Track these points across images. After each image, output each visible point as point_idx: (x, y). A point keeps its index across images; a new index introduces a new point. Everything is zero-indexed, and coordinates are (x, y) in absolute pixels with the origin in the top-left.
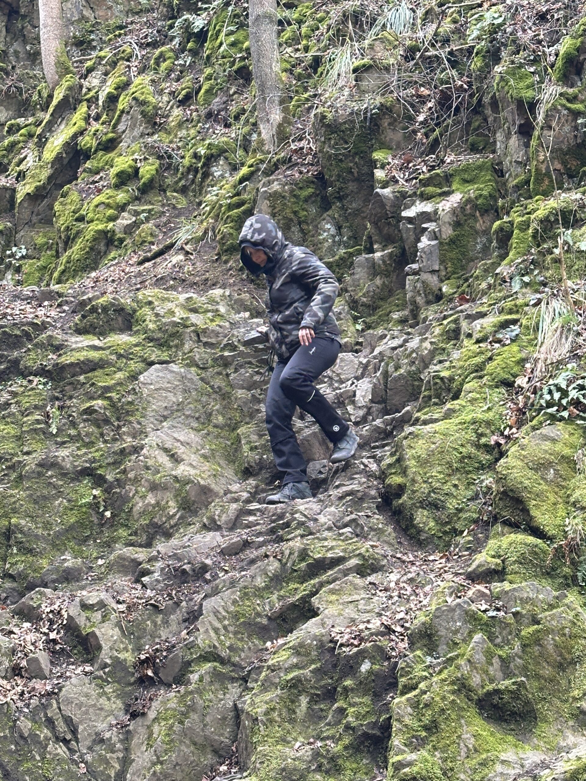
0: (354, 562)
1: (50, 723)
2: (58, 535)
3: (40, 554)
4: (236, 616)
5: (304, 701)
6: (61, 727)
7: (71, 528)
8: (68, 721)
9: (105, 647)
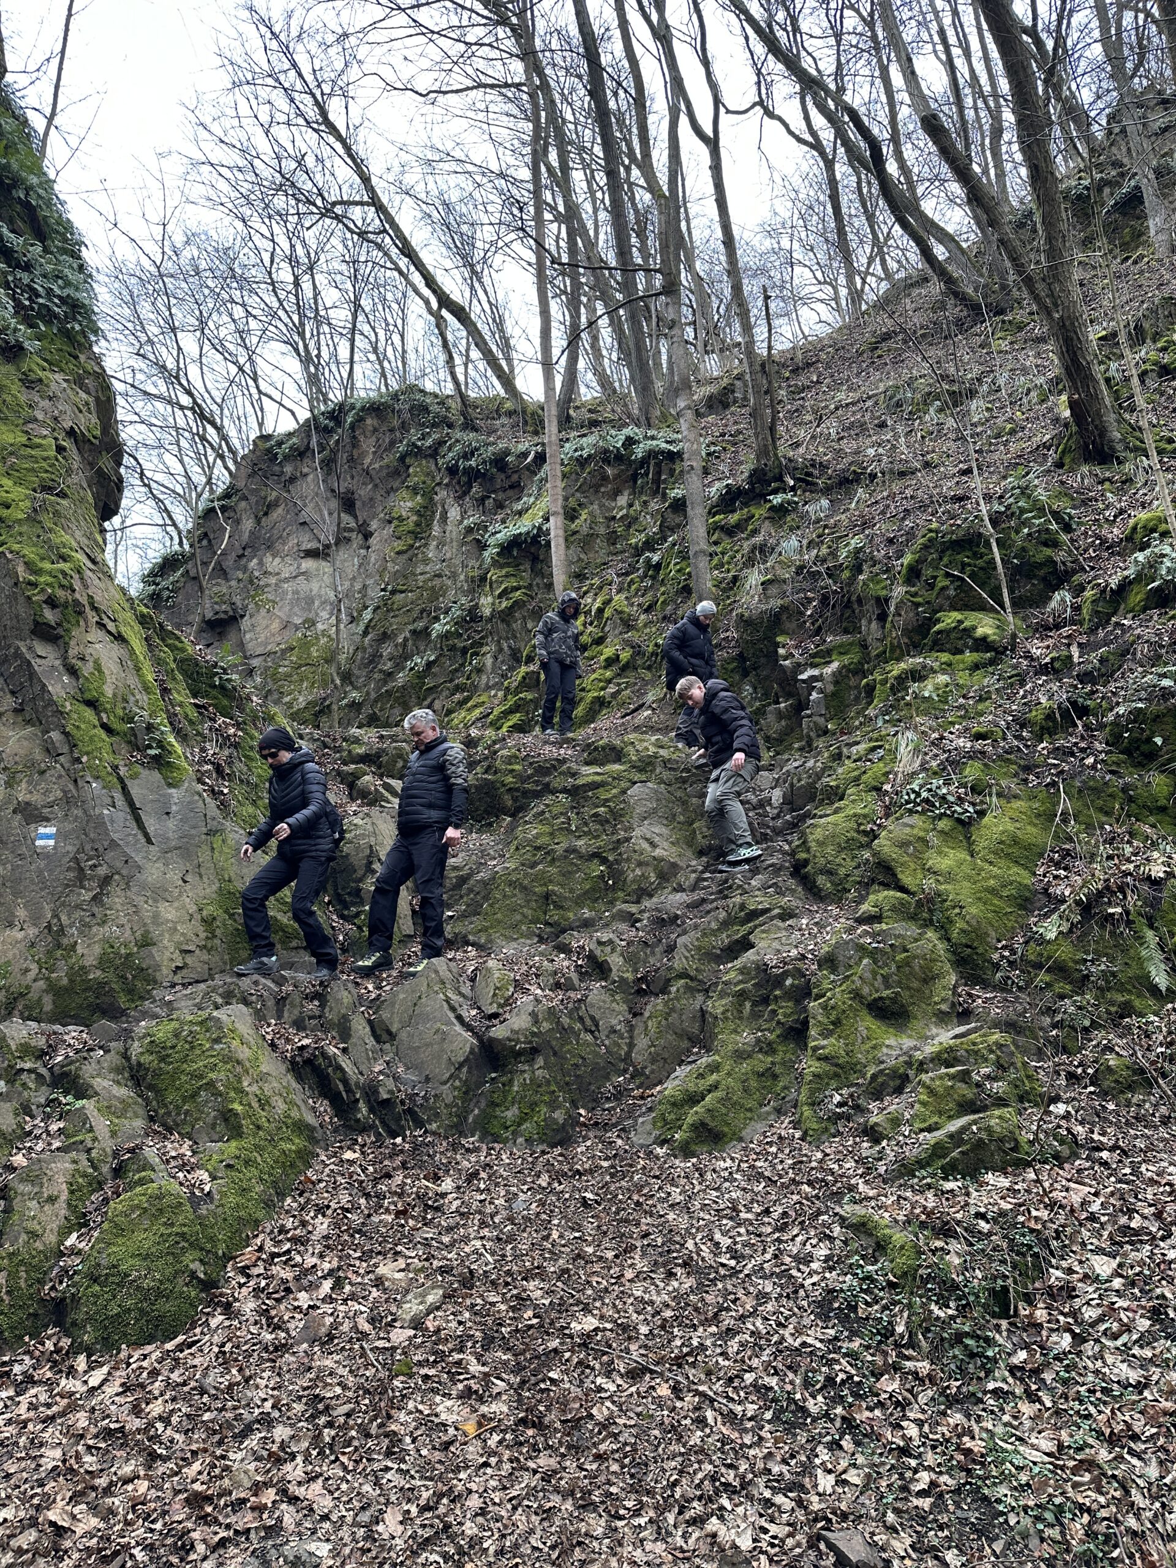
0: (777, 911)
1: (581, 1019)
2: (579, 897)
3: (568, 909)
4: (699, 948)
5: (748, 1005)
6: (588, 1022)
7: (586, 892)
8: (592, 1018)
9: (614, 970)
